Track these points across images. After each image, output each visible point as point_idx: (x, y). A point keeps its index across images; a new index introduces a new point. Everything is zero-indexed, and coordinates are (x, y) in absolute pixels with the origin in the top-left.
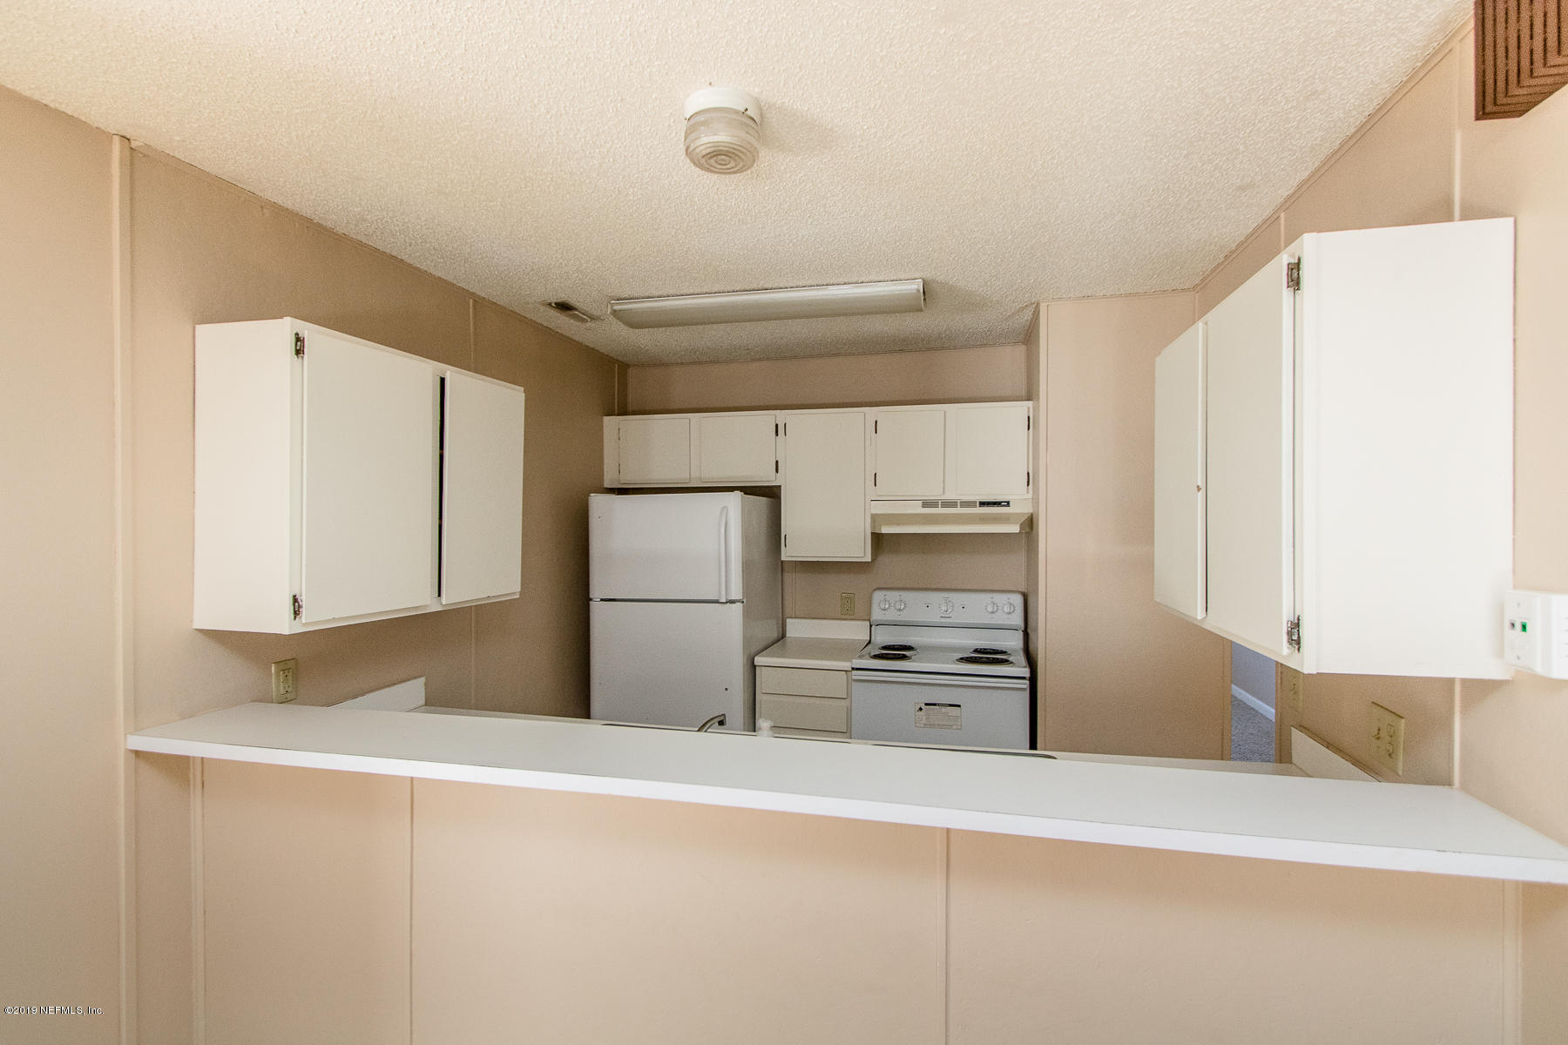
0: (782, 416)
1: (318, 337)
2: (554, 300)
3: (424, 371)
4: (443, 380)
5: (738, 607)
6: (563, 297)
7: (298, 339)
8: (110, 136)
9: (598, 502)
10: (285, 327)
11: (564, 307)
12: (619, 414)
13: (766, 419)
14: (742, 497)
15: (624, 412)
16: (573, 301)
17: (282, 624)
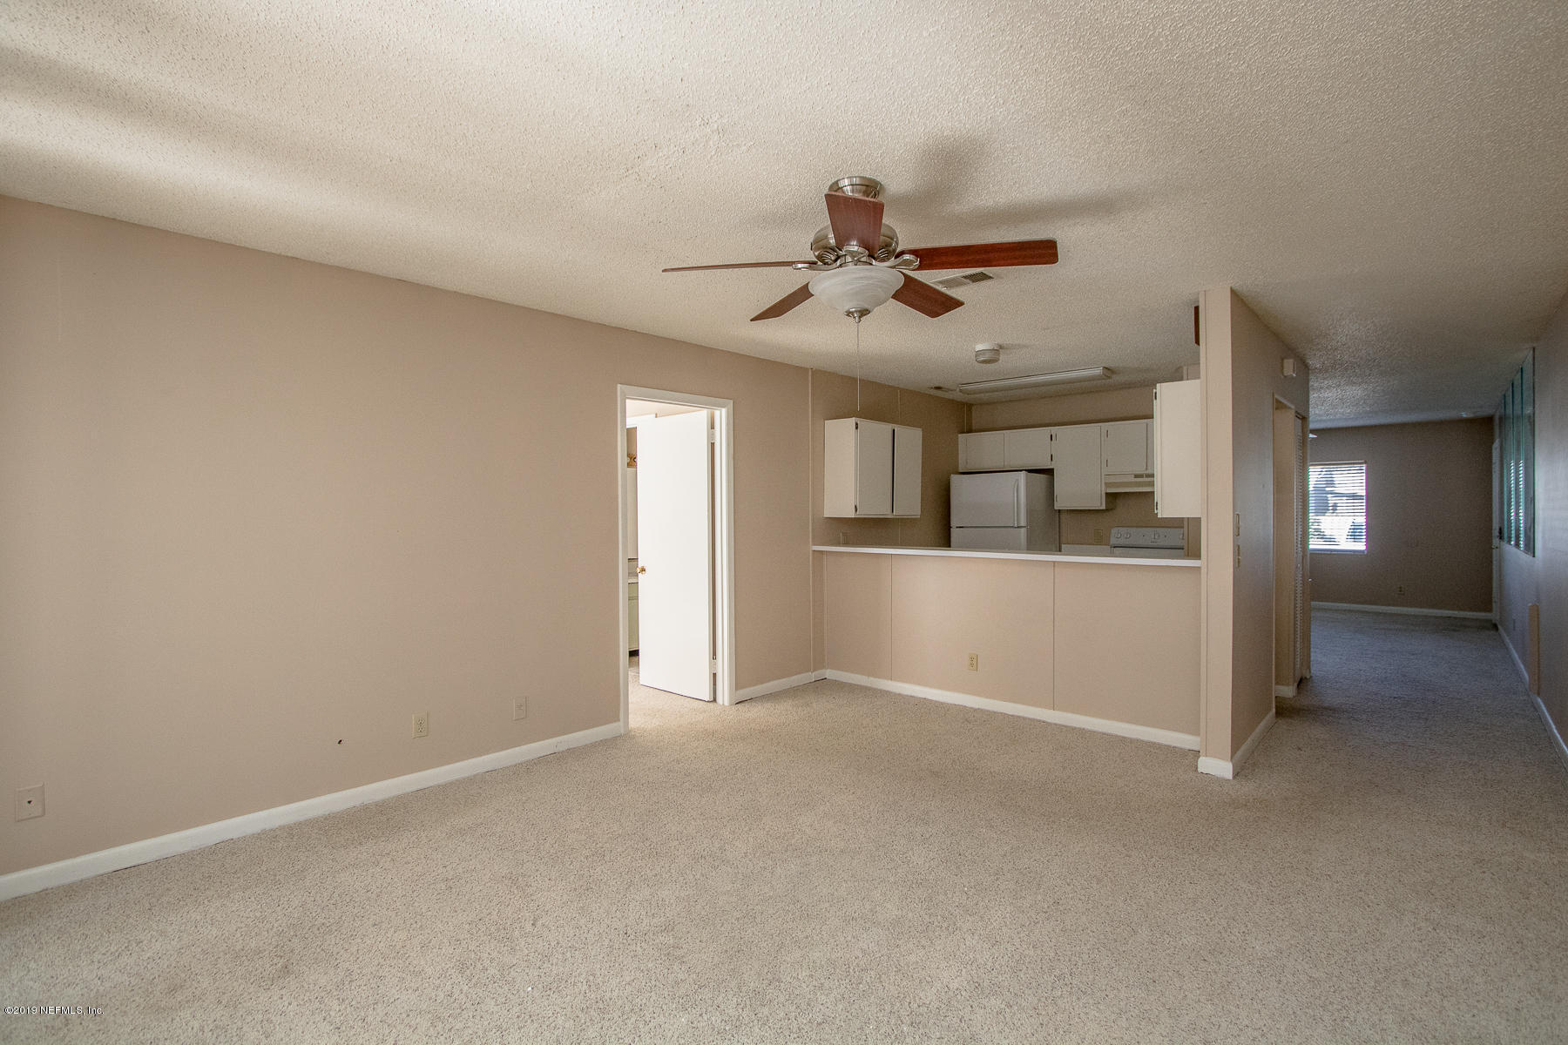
0: (1054, 430)
1: (863, 423)
2: (932, 385)
3: (888, 427)
4: (894, 431)
5: (1023, 530)
6: (937, 385)
7: (857, 424)
8: (807, 369)
9: (955, 479)
10: (852, 421)
11: (938, 388)
12: (968, 432)
13: (1046, 431)
14: (1027, 475)
15: (970, 431)
16: (941, 386)
17: (852, 515)
